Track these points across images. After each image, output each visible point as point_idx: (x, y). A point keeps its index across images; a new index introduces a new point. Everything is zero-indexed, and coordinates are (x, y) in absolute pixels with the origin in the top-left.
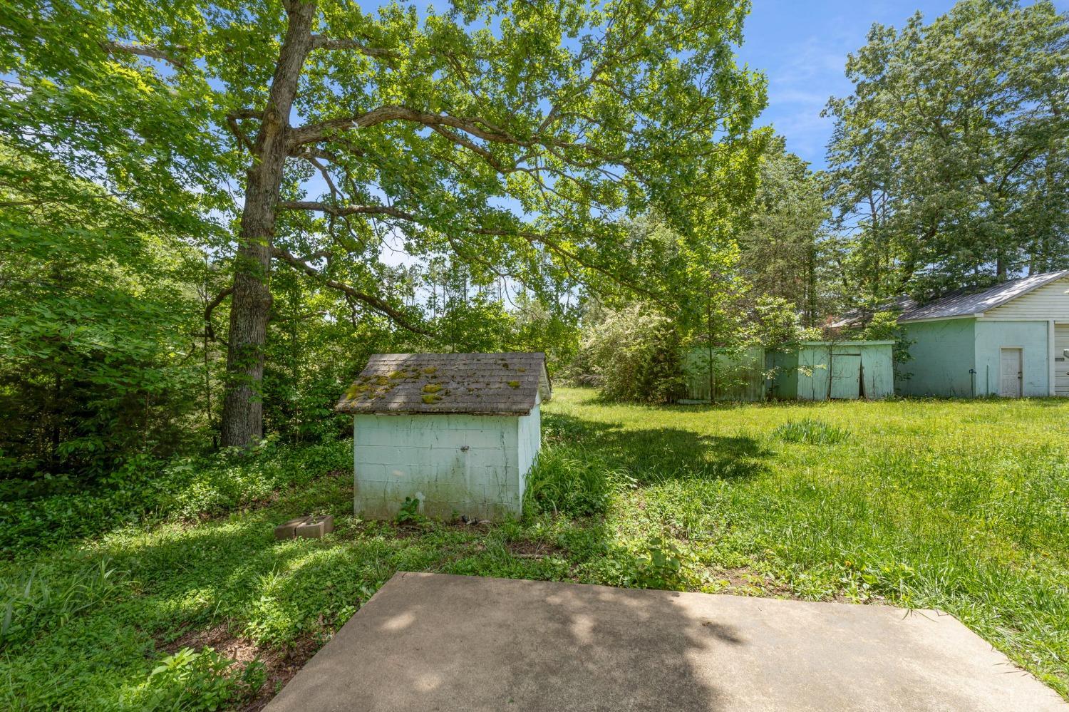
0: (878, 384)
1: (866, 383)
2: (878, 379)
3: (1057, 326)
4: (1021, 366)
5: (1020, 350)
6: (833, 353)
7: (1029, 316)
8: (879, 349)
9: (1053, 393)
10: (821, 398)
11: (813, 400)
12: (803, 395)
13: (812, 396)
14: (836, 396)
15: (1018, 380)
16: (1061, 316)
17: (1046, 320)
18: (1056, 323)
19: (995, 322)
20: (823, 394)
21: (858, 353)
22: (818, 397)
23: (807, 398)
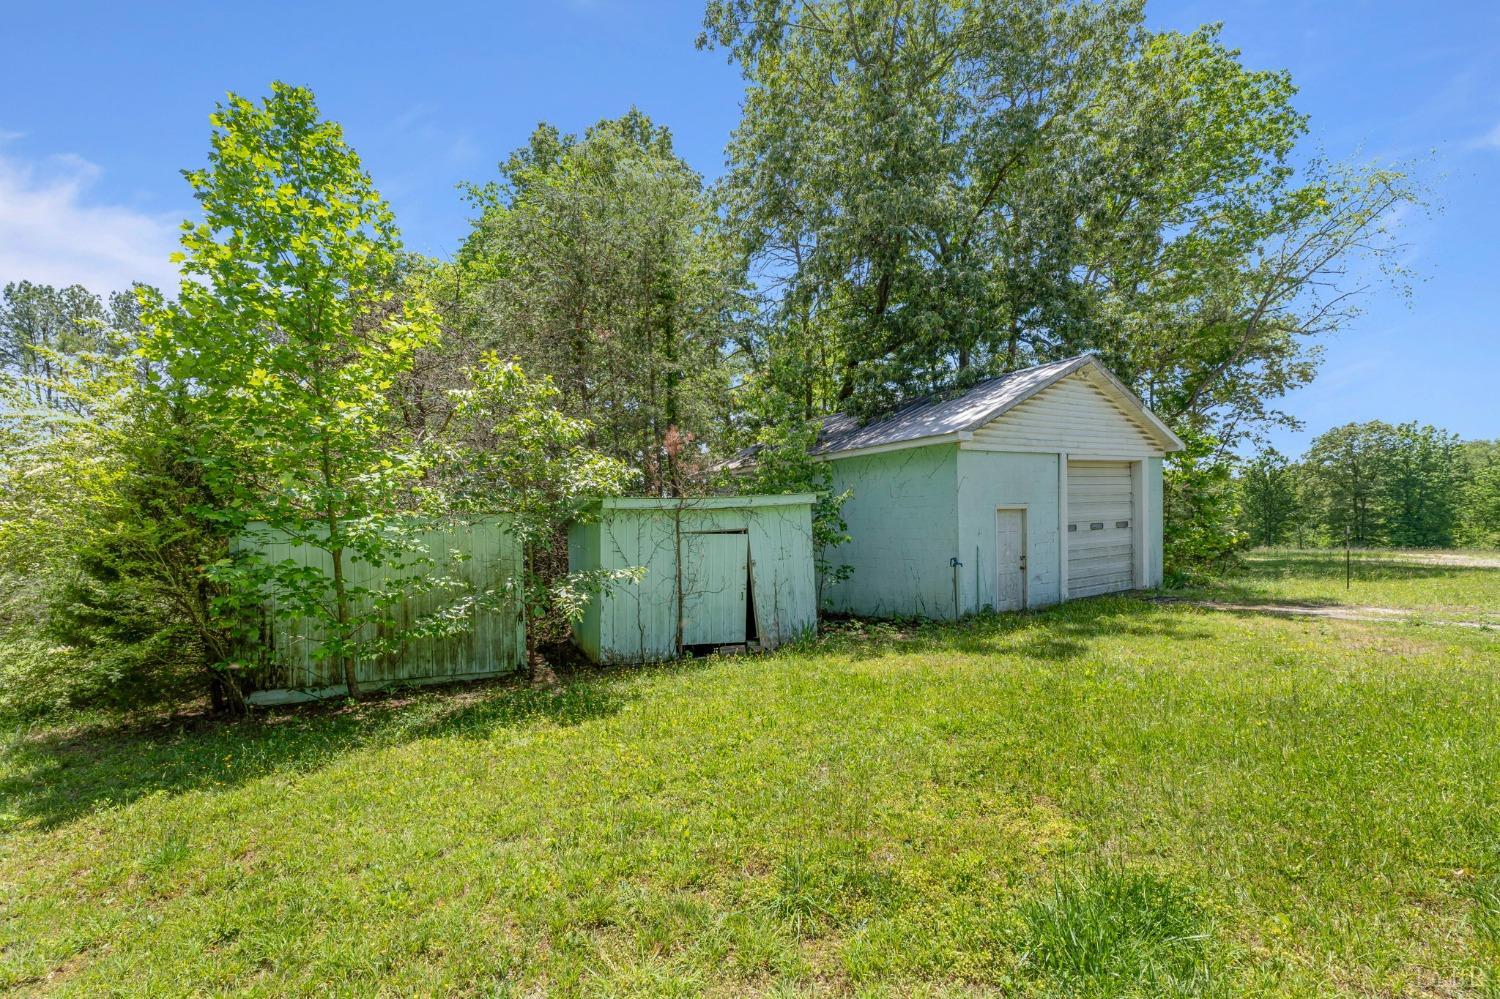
0: (784, 602)
1: (758, 601)
2: (785, 589)
3: (1069, 461)
4: (1024, 544)
5: (1023, 511)
6: (684, 526)
7: (1035, 442)
8: (787, 516)
9: (1066, 594)
10: (661, 648)
11: (642, 657)
12: (616, 647)
13: (638, 646)
14: (695, 640)
15: (1020, 572)
16: (1076, 444)
17: (1056, 451)
18: (1070, 458)
19: (988, 452)
20: (665, 639)
21: (741, 526)
22: (651, 646)
23: (626, 653)
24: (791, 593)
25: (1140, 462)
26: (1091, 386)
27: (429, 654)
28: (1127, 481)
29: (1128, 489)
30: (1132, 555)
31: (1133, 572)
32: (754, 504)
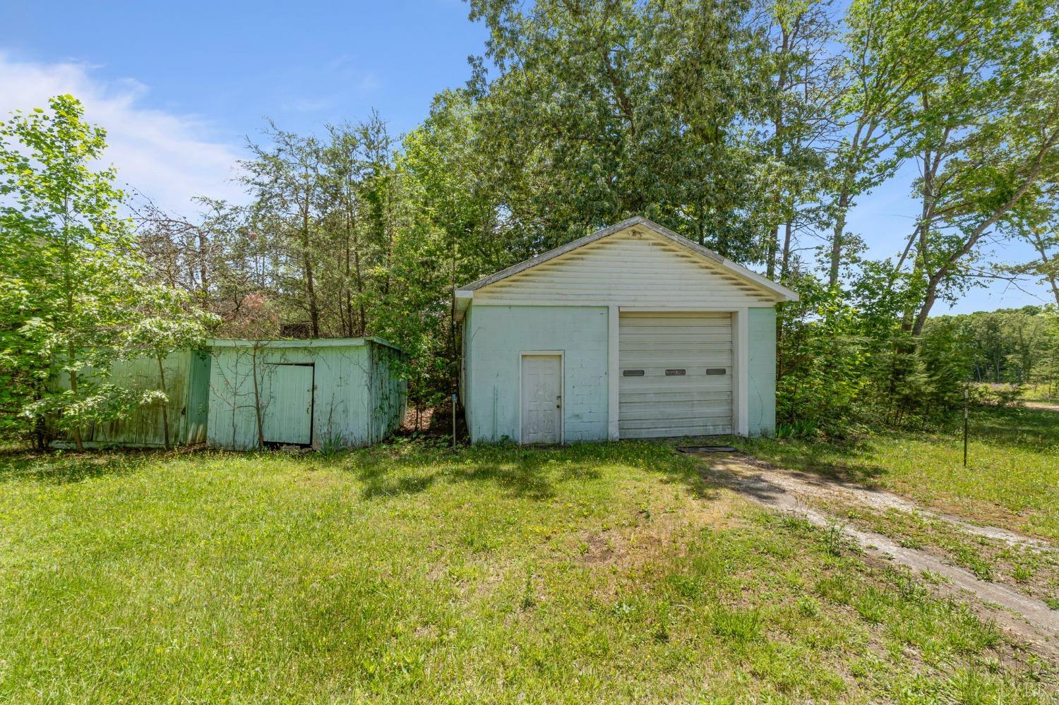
0: (337, 418)
1: (315, 415)
2: (340, 408)
3: (622, 313)
4: (560, 386)
5: (558, 357)
7: (573, 297)
8: (347, 354)
9: (614, 433)
10: (247, 441)
11: (234, 446)
12: (217, 438)
13: (231, 439)
14: (273, 439)
15: (557, 411)
16: (633, 298)
17: (605, 304)
18: (622, 310)
19: (510, 307)
20: (250, 436)
21: (309, 360)
22: (240, 440)
23: (223, 442)
24: (346, 411)
25: (737, 312)
26: (654, 244)
27: (135, 430)
28: (727, 330)
29: (728, 338)
30: (732, 402)
31: (732, 419)
32: (313, 345)
